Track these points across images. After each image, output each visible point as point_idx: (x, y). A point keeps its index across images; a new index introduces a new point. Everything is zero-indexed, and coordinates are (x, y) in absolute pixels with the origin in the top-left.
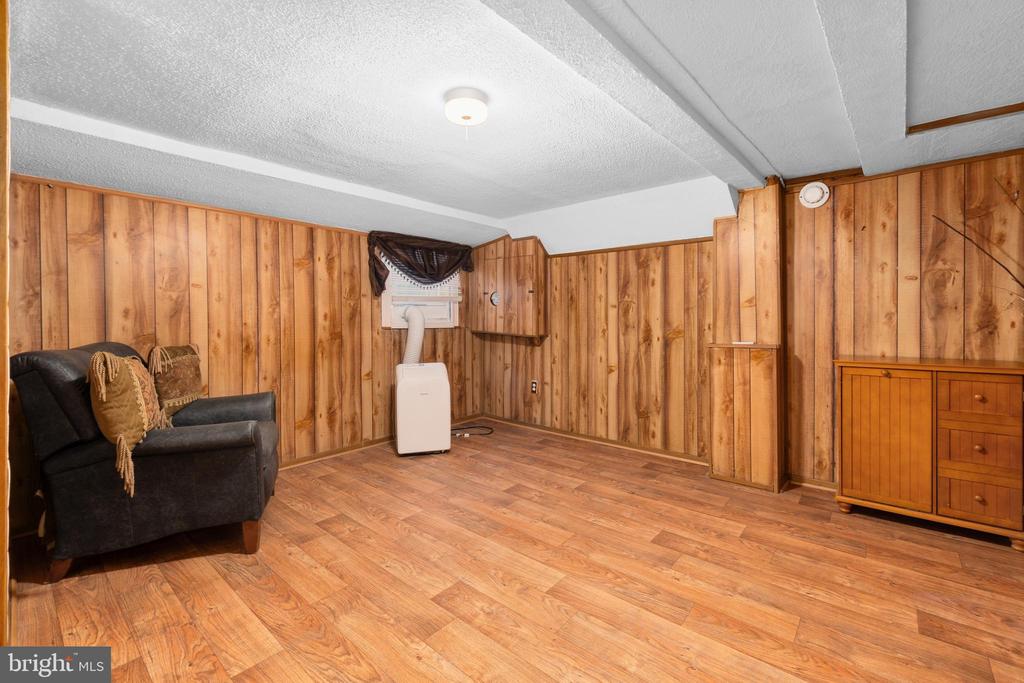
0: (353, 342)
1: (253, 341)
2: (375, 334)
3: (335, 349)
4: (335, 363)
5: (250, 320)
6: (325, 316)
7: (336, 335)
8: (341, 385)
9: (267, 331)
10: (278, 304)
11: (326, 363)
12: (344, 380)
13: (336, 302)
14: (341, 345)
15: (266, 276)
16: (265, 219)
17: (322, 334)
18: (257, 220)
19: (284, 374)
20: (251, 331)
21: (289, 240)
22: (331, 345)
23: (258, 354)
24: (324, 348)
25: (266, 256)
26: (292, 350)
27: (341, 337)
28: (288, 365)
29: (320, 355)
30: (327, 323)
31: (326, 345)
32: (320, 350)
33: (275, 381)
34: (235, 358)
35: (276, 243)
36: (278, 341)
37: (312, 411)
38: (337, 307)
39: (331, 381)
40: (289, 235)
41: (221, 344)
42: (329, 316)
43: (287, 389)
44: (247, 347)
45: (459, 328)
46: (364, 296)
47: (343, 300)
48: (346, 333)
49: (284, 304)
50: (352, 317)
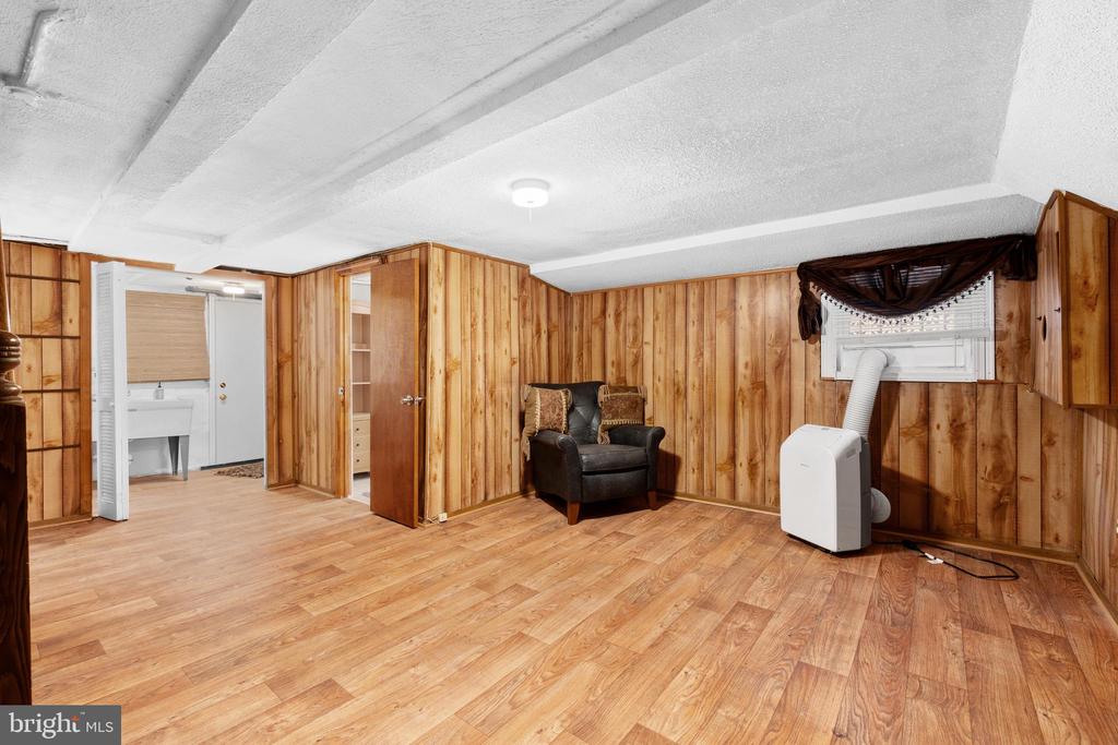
0: (779, 393)
1: (682, 387)
2: (810, 386)
3: (757, 398)
4: (757, 413)
5: (680, 368)
6: (747, 365)
7: (759, 385)
8: (764, 438)
9: (693, 378)
10: (702, 354)
11: (747, 413)
12: (767, 433)
13: (759, 348)
14: (765, 396)
15: (692, 330)
16: (693, 281)
17: (743, 382)
18: (686, 284)
19: (706, 417)
20: (680, 378)
21: (712, 296)
22: (753, 395)
23: (686, 397)
24: (744, 397)
25: (693, 313)
26: (713, 396)
27: (765, 387)
28: (710, 409)
29: (740, 404)
30: (748, 372)
31: (746, 393)
32: (740, 398)
33: (698, 422)
34: (670, 398)
35: (702, 300)
36: (701, 387)
37: (733, 458)
38: (759, 353)
39: (752, 431)
40: (713, 290)
41: (661, 386)
42: (750, 364)
43: (709, 431)
44: (678, 390)
45: (997, 383)
46: (795, 340)
47: (768, 347)
48: (770, 382)
49: (707, 355)
50: (779, 365)
